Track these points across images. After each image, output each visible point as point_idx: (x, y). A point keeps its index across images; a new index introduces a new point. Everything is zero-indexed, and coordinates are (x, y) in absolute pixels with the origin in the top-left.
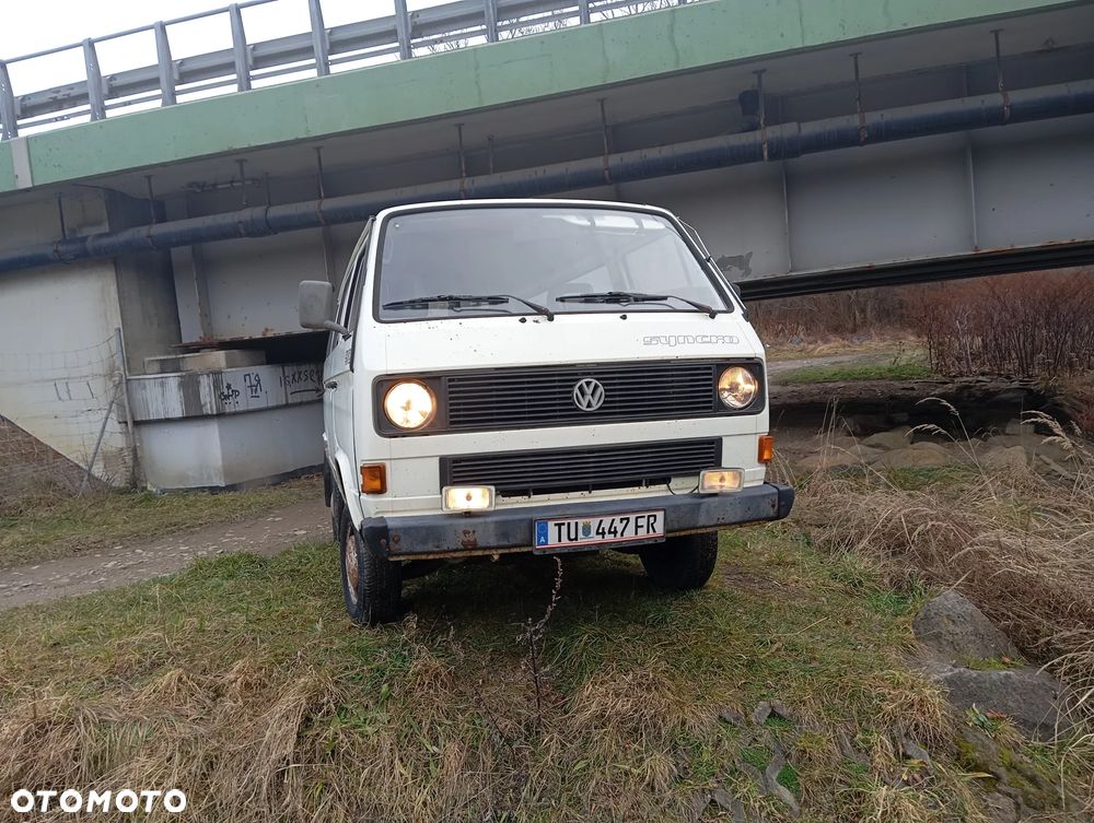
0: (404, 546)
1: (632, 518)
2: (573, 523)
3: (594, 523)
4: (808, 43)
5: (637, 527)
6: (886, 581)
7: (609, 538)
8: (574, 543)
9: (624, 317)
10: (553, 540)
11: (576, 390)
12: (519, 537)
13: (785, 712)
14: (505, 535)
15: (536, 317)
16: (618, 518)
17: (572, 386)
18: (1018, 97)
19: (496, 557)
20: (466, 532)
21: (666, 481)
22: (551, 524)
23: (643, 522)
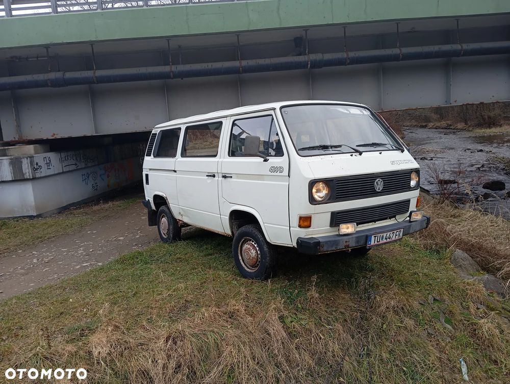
0: (325, 249)
1: (395, 232)
2: (379, 235)
3: (385, 235)
4: (335, 22)
5: (396, 235)
6: (422, 246)
7: (388, 240)
8: (379, 243)
9: (381, 153)
10: (372, 243)
11: (375, 183)
12: (362, 242)
13: (437, 298)
14: (357, 242)
15: (356, 154)
16: (391, 233)
17: (374, 182)
18: (405, 50)
19: (350, 250)
20: (346, 242)
21: (394, 217)
22: (373, 236)
23: (397, 233)
